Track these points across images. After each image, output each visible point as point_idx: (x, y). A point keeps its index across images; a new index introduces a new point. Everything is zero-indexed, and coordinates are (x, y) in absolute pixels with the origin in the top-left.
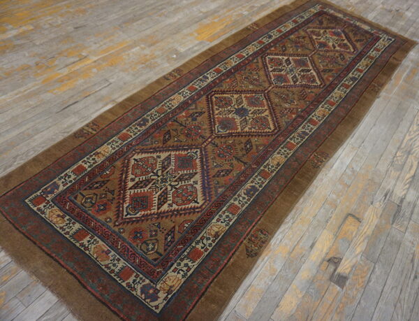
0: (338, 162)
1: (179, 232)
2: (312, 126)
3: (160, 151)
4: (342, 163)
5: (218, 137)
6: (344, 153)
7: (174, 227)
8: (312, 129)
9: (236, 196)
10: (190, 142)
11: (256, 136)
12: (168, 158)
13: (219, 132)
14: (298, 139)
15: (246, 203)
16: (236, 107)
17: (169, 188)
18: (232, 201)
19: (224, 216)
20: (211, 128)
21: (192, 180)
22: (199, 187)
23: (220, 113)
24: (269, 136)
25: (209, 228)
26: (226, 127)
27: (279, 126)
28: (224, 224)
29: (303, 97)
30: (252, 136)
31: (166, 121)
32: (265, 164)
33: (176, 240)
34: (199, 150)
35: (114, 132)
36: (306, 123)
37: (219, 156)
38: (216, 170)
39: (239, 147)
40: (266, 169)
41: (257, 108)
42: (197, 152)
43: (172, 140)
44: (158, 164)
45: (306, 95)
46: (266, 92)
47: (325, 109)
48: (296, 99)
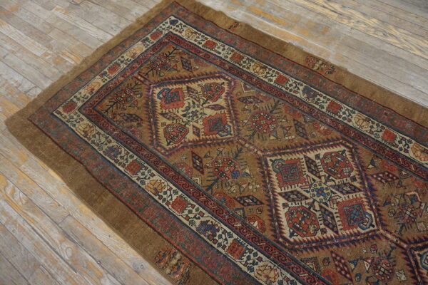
45: (383, 173)
46: (405, 246)
47: (408, 147)
48: (401, 190)
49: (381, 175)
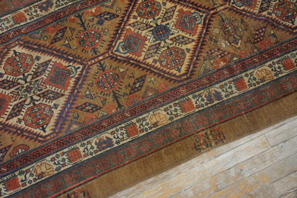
0: (228, 154)
1: (10, 155)
2: (234, 89)
3: (43, 52)
4: (234, 156)
5: (112, 58)
6: (247, 145)
7: (10, 146)
8: (232, 93)
9: (85, 142)
10: (79, 51)
11: (155, 73)
12: (46, 64)
13: (116, 51)
14: (203, 100)
15: (91, 154)
16: (159, 22)
17: (29, 100)
18: (78, 145)
19: (61, 158)
20: (112, 42)
21: (54, 102)
22: (56, 112)
23: (134, 25)
24: (172, 80)
25: (39, 164)
26: (129, 47)
27: (193, 71)
28: (55, 167)
29: (255, 40)
30: (152, 72)
31: (70, 14)
32: (141, 117)
33: (4, 161)
34: (81, 67)
35: (12, 7)
36: (230, 82)
37: (98, 83)
38: (85, 100)
39: (127, 81)
40: (138, 125)
41: (184, 34)
42: (79, 68)
43: (61, 42)
44: (34, 66)
45: (263, 36)
46: (212, 12)
47: (272, 70)
48: (245, 38)
49: (262, 34)
